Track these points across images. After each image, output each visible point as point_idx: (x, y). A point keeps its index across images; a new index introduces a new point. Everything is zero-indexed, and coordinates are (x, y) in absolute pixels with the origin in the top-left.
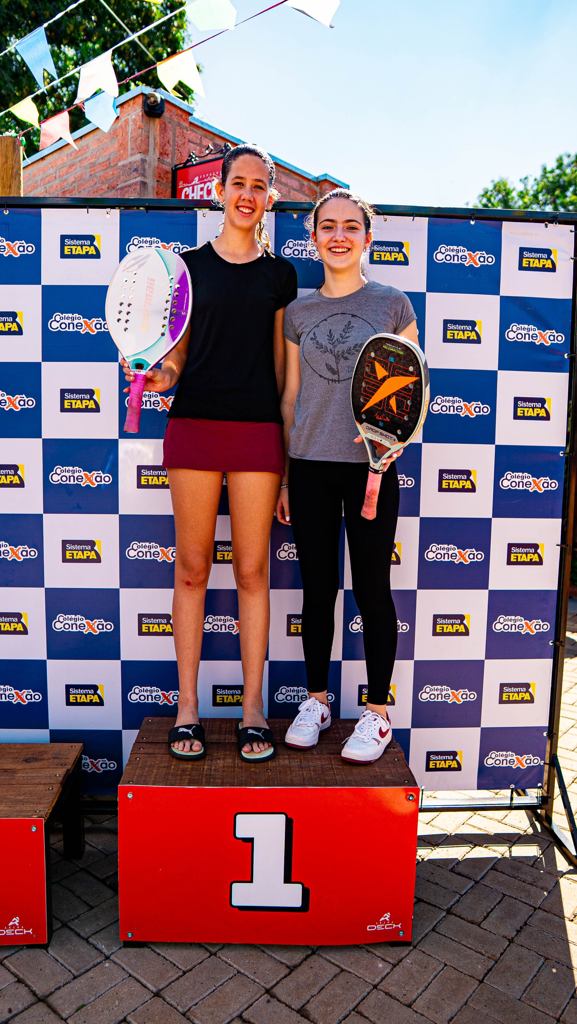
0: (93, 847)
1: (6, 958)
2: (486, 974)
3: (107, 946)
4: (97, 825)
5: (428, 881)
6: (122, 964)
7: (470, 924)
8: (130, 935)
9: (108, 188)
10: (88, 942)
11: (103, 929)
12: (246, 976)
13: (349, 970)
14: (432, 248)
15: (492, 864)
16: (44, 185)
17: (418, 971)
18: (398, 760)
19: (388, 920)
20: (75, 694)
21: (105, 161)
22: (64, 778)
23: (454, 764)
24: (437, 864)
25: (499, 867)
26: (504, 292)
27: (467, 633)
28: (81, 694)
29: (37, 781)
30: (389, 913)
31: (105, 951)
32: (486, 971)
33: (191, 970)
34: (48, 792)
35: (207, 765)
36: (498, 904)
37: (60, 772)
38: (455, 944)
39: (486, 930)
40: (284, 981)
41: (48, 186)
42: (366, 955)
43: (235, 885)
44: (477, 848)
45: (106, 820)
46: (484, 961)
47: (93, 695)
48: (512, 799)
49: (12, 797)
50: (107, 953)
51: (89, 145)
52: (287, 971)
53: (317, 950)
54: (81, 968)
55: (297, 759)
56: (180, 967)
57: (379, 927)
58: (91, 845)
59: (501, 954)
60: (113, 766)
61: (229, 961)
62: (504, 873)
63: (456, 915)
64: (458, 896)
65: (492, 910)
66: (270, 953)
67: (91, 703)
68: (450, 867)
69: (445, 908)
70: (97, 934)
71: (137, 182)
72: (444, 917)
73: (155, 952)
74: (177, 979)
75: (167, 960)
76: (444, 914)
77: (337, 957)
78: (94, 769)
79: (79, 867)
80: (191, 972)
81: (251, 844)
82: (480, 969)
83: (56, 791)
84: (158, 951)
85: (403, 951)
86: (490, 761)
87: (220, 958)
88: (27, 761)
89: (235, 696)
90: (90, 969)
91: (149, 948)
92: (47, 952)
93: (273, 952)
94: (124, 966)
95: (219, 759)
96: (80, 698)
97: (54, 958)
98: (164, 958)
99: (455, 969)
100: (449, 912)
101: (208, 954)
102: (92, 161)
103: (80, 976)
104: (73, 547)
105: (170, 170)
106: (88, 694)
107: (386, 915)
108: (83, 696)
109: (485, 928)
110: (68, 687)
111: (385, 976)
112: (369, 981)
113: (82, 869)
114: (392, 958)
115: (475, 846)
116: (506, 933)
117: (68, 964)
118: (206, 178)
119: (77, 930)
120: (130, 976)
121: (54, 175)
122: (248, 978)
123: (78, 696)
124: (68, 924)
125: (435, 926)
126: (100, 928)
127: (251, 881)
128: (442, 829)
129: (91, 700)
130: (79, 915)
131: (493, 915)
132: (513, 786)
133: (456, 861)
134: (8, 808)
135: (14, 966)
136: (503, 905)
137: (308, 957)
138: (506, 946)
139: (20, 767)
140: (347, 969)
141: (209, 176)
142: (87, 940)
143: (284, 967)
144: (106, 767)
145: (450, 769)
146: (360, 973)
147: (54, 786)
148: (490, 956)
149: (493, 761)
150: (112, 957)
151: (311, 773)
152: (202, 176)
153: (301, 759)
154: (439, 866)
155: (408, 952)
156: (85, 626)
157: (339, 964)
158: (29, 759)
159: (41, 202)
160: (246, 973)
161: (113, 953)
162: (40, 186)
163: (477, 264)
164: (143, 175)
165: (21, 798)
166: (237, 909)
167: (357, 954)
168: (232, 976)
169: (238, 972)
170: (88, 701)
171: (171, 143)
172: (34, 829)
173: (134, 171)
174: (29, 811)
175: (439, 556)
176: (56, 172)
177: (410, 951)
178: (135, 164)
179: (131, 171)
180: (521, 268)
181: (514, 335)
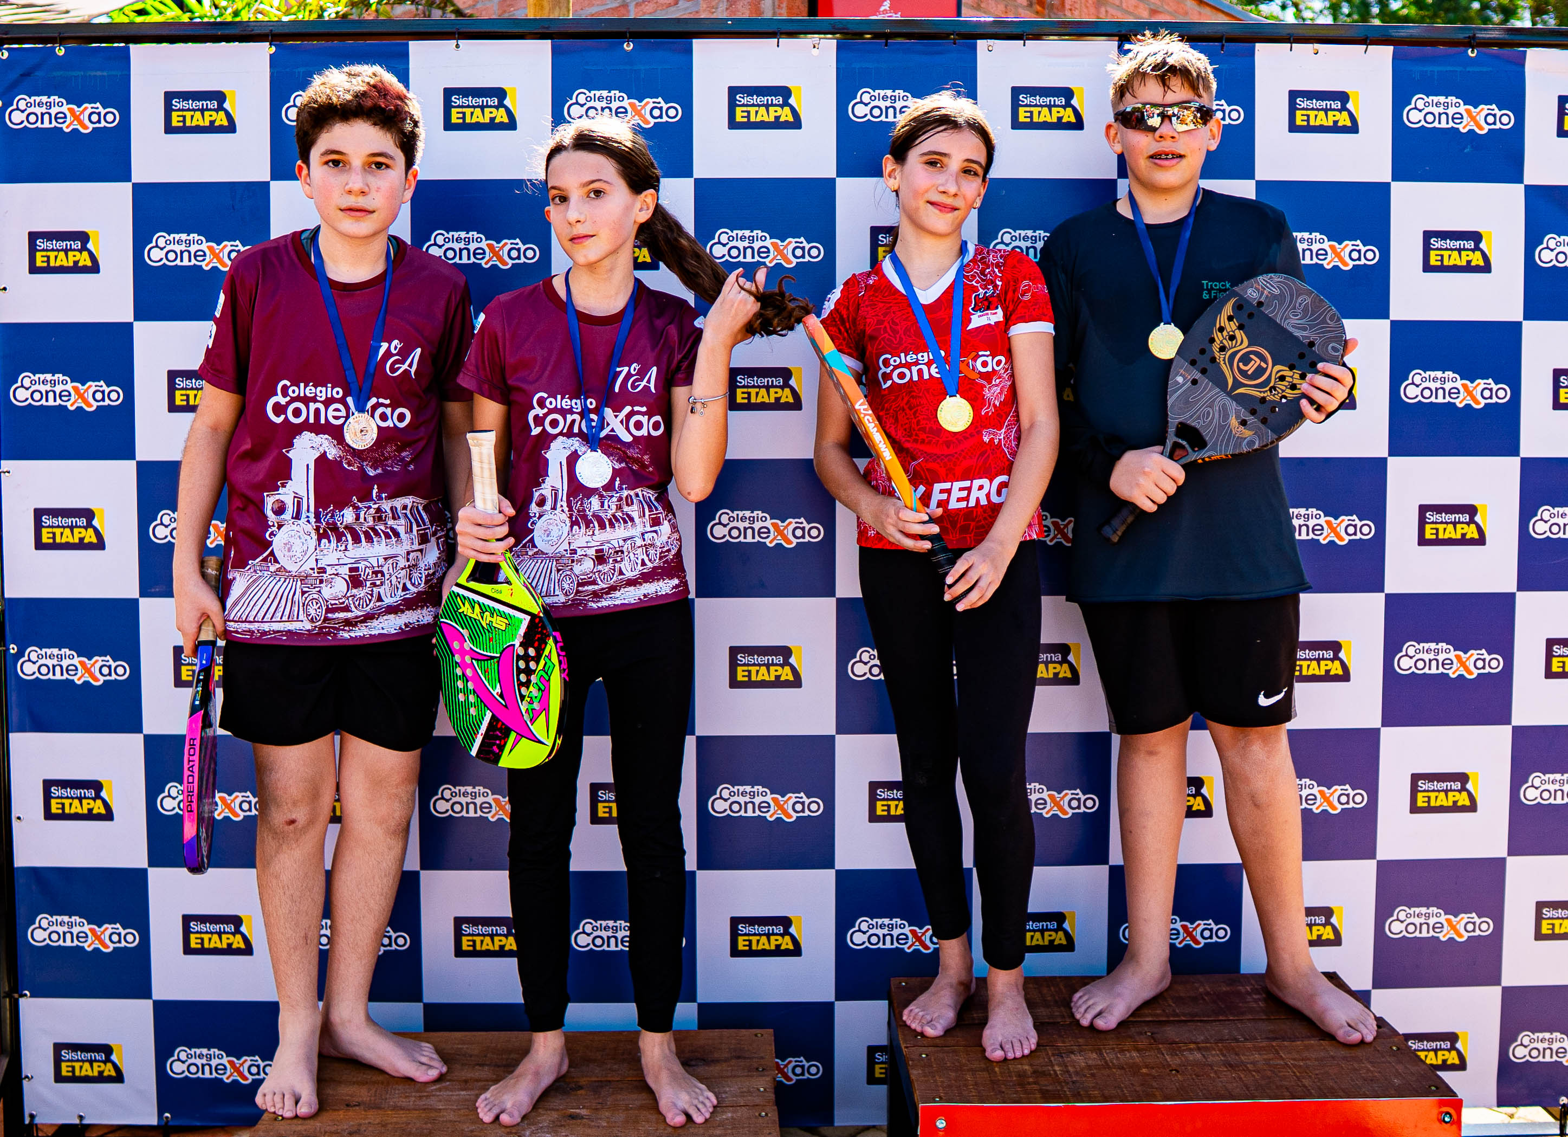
14: (1400, 100)
18: (1398, 1049)
20: (748, 934)
23: (1452, 1057)
26: (1531, 177)
27: (1472, 807)
28: (760, 935)
34: (760, 1120)
35: (1059, 1065)
37: (763, 1084)
47: (783, 935)
55: (1214, 1049)
60: (815, 1070)
67: (779, 952)
86: (1520, 1052)
89: (1046, 934)
95: (1072, 1053)
96: (758, 941)
104: (750, 659)
106: (773, 934)
108: (764, 939)
110: (735, 922)
123: (754, 939)
132: (1563, 1100)
144: (803, 1073)
145: (1445, 1066)
147: (767, 1109)
149: (1524, 1051)
151: (1253, 1076)
153: (1221, 1050)
156: (769, 806)
163: (1480, 128)
175: (1421, 665)
180: (1562, 133)
181: (1552, 255)
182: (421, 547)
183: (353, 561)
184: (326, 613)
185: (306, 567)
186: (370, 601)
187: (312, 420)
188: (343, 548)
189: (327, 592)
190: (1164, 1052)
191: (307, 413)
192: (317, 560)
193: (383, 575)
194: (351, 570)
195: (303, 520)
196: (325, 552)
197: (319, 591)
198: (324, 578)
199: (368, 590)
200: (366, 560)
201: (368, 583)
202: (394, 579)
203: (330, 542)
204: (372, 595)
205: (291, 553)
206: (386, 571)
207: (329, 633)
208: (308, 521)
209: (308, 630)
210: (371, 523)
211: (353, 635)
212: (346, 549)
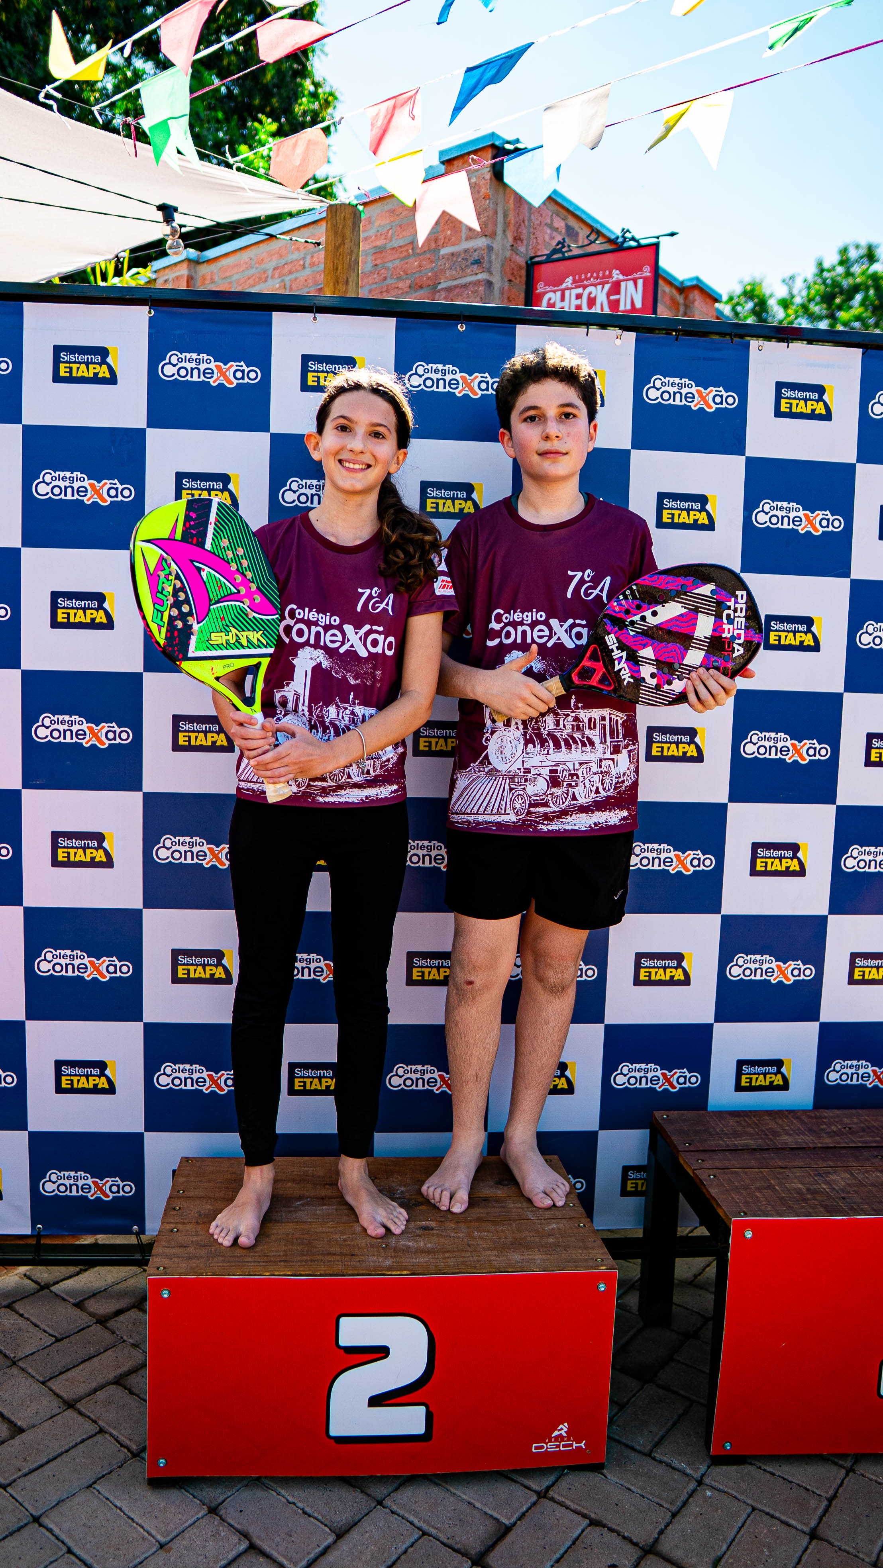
1: (549, 1487)
3: (689, 1464)
6: (730, 1491)
9: (410, 287)
10: (656, 1459)
11: (664, 1437)
16: (279, 277)
21: (405, 245)
31: (689, 1471)
33: (836, 1495)
35: (824, 1183)
41: (287, 279)
47: (559, 1077)
49: (537, 1239)
50: (696, 1475)
51: (373, 219)
54: (674, 1500)
56: (818, 1492)
67: (554, 1091)
70: (660, 1448)
71: (479, 281)
73: (765, 1471)
74: (827, 1510)
75: (791, 1482)
80: (838, 1499)
84: (769, 1469)
87: (864, 1476)
90: (688, 1501)
91: (753, 1464)
92: (603, 1476)
94: (735, 1494)
97: (622, 1486)
98: (785, 1479)
101: (844, 1471)
103: (680, 1511)
105: (524, 265)
117: (651, 1494)
118: (587, 279)
120: (754, 1508)
121: (301, 262)
126: (660, 1437)
129: (555, 1086)
135: (573, 1501)
141: (592, 276)
142: (652, 1457)
150: (707, 1481)
152: (580, 277)
159: (272, 302)
161: (704, 1475)
162: (272, 277)
164: (490, 272)
165: (551, 1240)
171: (526, 223)
173: (473, 264)
176: (304, 258)
178: (476, 253)
179: (469, 263)
182: (612, 756)
183: (553, 764)
184: (529, 807)
185: (514, 768)
186: (566, 799)
187: (519, 641)
188: (546, 752)
189: (530, 789)
191: (515, 635)
192: (523, 762)
193: (578, 777)
194: (551, 771)
195: (513, 727)
196: (530, 755)
197: (524, 789)
198: (529, 778)
199: (565, 790)
200: (564, 764)
201: (565, 784)
202: (587, 781)
203: (535, 746)
204: (567, 794)
205: (503, 756)
206: (580, 775)
207: (530, 826)
208: (517, 728)
209: (514, 822)
210: (570, 731)
211: (550, 828)
212: (548, 754)
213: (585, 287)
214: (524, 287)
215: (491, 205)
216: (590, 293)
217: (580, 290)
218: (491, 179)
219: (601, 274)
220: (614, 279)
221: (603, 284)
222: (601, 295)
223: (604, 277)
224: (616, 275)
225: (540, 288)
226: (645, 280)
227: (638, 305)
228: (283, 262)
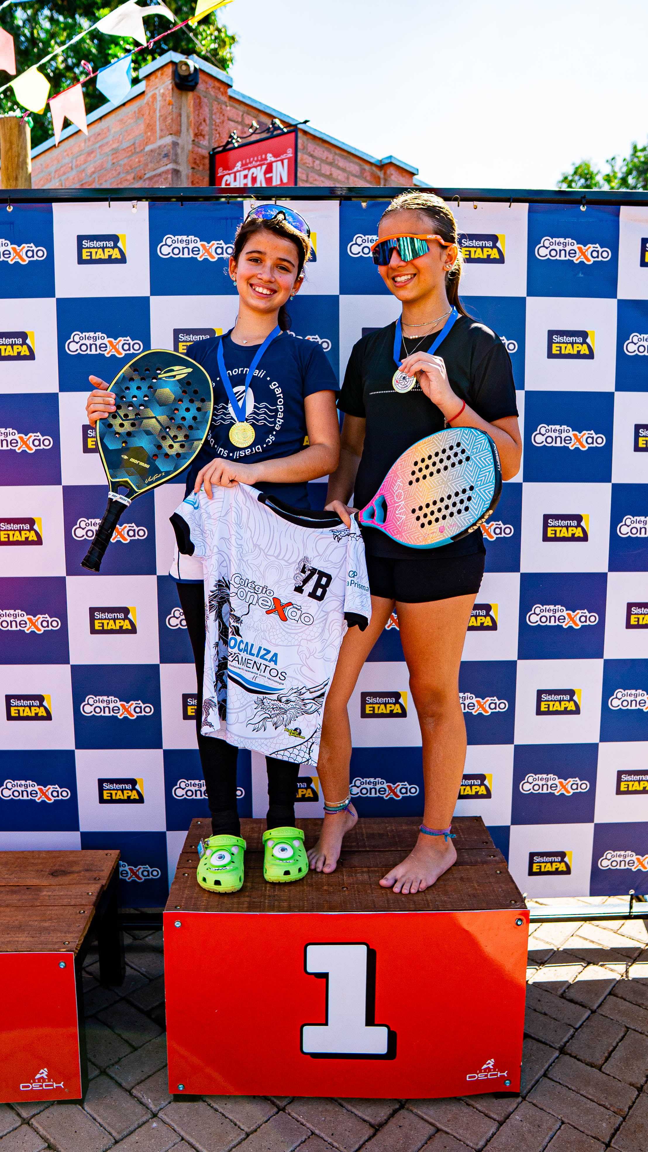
0: (135, 969)
1: (34, 1116)
2: (613, 1135)
3: (154, 1100)
4: (138, 942)
5: (535, 1010)
6: (172, 1124)
7: (589, 1068)
8: (181, 1087)
9: (134, 178)
10: (131, 1094)
11: (149, 1077)
12: (322, 1138)
13: (446, 1129)
14: (534, 241)
15: (610, 988)
16: (59, 177)
17: (530, 1132)
18: (501, 872)
19: (492, 1067)
20: (110, 790)
21: (130, 147)
22: (98, 897)
23: (562, 867)
24: (544, 988)
25: (619, 991)
26: (622, 295)
27: (577, 711)
28: (117, 790)
29: (66, 901)
30: (493, 1060)
31: (151, 1106)
32: (613, 1131)
33: (256, 1131)
34: (79, 916)
36: (621, 1040)
37: (93, 889)
38: (572, 1095)
39: (609, 1075)
40: (368, 1145)
41: (63, 178)
42: (466, 1110)
43: (306, 1029)
44: (591, 967)
45: (150, 935)
46: (610, 1118)
47: (131, 790)
48: (631, 907)
49: (36, 923)
50: (154, 1109)
52: (371, 1131)
53: (406, 1102)
54: (123, 1130)
55: (378, 872)
56: (242, 1127)
57: (481, 1076)
58: (132, 968)
59: (630, 1108)
60: (156, 873)
61: (300, 1119)
62: (625, 1000)
63: (571, 1056)
64: (572, 1031)
65: (615, 1048)
66: (350, 1108)
67: (129, 801)
68: (560, 991)
69: (558, 1046)
70: (141, 1084)
71: (168, 170)
72: (557, 1058)
73: (212, 1107)
74: (239, 1143)
75: (226, 1118)
76: (557, 1054)
77: (429, 1112)
78: (134, 878)
79: (118, 995)
80: (255, 1133)
81: (325, 980)
82: (605, 1129)
83: (88, 915)
84: (216, 1106)
85: (511, 1104)
86: (605, 863)
87: (289, 1114)
88: (54, 874)
90: (135, 1130)
91: (204, 1101)
92: (83, 1108)
93: (353, 1106)
94: (175, 1127)
96: (116, 794)
97: (91, 1116)
98: (223, 1115)
99: (575, 1128)
100: (562, 1051)
101: (275, 1110)
102: (114, 146)
103: (122, 1140)
104: (103, 616)
105: (207, 155)
106: (125, 789)
107: (489, 1061)
108: (120, 792)
109: (608, 1072)
110: (101, 782)
111: (491, 1138)
112: (471, 1144)
113: (123, 999)
114: (497, 1114)
115: (589, 963)
116: (634, 1080)
117: (109, 1124)
118: (251, 163)
119: (117, 1078)
120: (183, 1139)
121: (70, 165)
122: (325, 1141)
123: (114, 792)
124: (107, 1070)
125: (547, 1070)
126: (146, 1076)
127: (326, 1024)
128: (547, 943)
129: (129, 797)
130: (120, 1059)
131: (616, 1055)
132: (632, 892)
133: (567, 985)
134: (31, 939)
135: (44, 1128)
136: (627, 1041)
137: (395, 1112)
138: (635, 1096)
139: (45, 883)
140: (443, 1128)
141: (254, 160)
142: (129, 1092)
143: (367, 1126)
144: (148, 875)
145: (557, 872)
146: (461, 1133)
147: (87, 908)
148: (616, 1110)
149: (609, 863)
150: (160, 1115)
152: (246, 161)
154: (546, 991)
155: (515, 1106)
156: (119, 709)
157: (433, 1121)
158: (56, 871)
159: (52, 195)
160: (322, 1135)
161: (161, 1109)
162: (54, 178)
163: (589, 260)
164: (176, 162)
165: (46, 924)
166: (309, 1056)
167: (454, 1109)
168: (306, 1139)
169: (313, 1133)
170: (126, 798)
171: (208, 121)
172: (62, 965)
173: (164, 157)
174: (56, 943)
175: (544, 619)
176: (72, 162)
177: (519, 1104)
178: (165, 149)
179: (161, 157)
180: (643, 264)
181: (635, 347)
190: (345, 874)
213: (249, 169)
214: (208, 172)
215: (174, 110)
216: (253, 174)
217: (246, 172)
218: (173, 89)
219: (259, 158)
220: (268, 161)
221: (261, 165)
222: (259, 173)
223: (262, 160)
224: (270, 158)
225: (220, 172)
226: (289, 159)
227: (285, 180)
228: (59, 166)
